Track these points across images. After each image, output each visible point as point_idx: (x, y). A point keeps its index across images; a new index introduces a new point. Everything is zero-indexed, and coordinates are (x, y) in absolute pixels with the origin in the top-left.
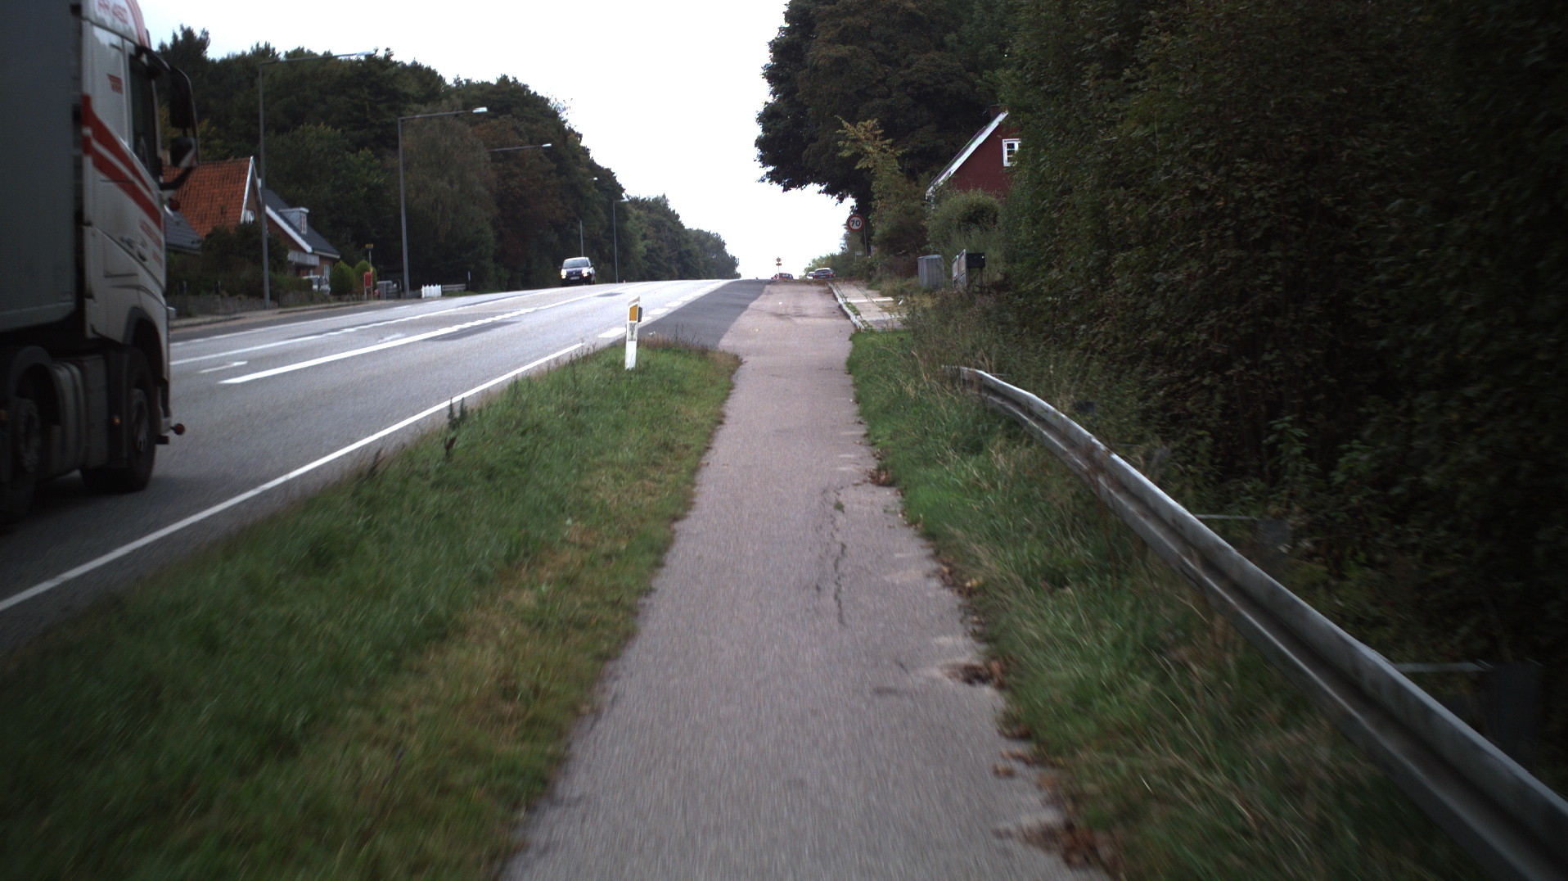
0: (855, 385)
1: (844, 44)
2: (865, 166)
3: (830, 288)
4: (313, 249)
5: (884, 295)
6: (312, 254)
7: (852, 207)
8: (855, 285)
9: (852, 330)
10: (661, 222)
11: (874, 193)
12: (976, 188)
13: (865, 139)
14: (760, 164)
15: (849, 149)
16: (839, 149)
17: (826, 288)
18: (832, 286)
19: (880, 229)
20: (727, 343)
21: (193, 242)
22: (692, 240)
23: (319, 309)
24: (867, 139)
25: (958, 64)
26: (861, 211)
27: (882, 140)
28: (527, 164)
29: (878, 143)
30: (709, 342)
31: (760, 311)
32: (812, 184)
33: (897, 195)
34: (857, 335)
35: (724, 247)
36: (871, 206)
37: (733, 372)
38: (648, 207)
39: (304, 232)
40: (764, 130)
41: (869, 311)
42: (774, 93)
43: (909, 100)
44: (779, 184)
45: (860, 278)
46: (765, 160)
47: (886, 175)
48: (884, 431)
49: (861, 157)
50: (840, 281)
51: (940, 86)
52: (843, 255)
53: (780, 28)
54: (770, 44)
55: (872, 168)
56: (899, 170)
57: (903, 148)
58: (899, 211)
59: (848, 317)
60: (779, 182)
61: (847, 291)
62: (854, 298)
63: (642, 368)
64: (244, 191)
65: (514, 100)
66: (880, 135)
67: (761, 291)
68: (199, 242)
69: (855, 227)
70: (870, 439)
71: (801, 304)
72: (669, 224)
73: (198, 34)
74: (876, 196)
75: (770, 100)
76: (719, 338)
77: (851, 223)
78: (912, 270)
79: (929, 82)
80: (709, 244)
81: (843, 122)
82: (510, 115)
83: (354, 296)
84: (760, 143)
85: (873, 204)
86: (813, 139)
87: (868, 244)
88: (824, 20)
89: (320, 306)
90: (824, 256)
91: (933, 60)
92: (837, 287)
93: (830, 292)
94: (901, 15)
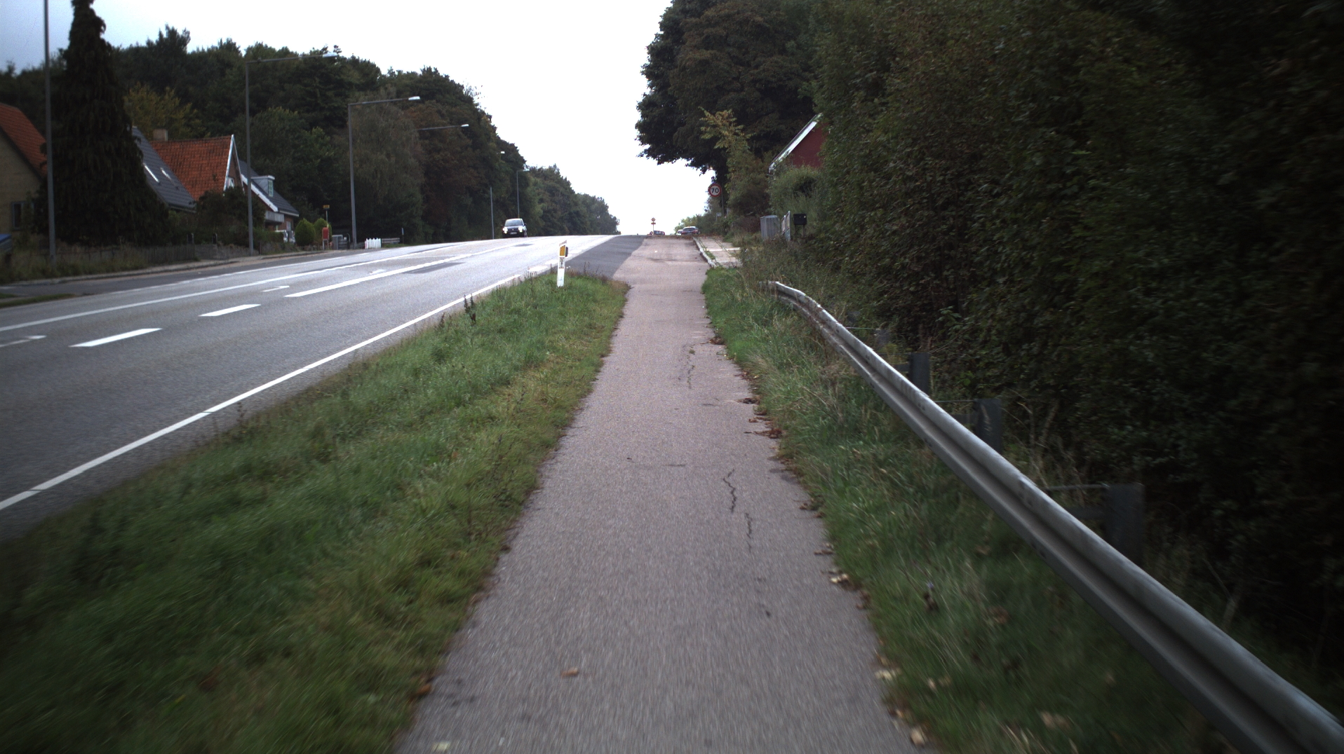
0: (706, 299)
1: (707, 49)
2: (722, 146)
3: (695, 241)
4: (279, 209)
5: (734, 246)
6: (278, 212)
7: (713, 178)
8: (714, 239)
9: (709, 268)
10: (554, 187)
11: (729, 167)
12: (806, 165)
13: (722, 125)
14: (640, 142)
15: (710, 133)
16: (702, 133)
17: (692, 241)
18: (696, 240)
19: (732, 197)
20: (618, 275)
21: (190, 203)
22: (580, 203)
23: (291, 256)
24: (724, 125)
25: (795, 65)
26: (719, 181)
27: (736, 126)
28: (449, 141)
29: (732, 128)
30: (607, 275)
31: (640, 257)
32: (681, 159)
33: (747, 169)
34: (711, 271)
35: (607, 210)
36: (726, 177)
37: (625, 293)
38: (544, 175)
39: (271, 195)
40: (643, 116)
41: (722, 256)
42: (651, 86)
43: (757, 94)
44: (654, 158)
45: (719, 234)
46: (643, 140)
47: (738, 153)
48: (721, 321)
49: (719, 139)
50: (702, 236)
51: (782, 83)
52: (706, 216)
53: (656, 35)
54: (648, 47)
55: (727, 148)
56: (749, 149)
57: (752, 132)
58: (749, 181)
59: (706, 260)
60: (654, 157)
61: (707, 243)
62: (712, 248)
63: (568, 286)
64: (227, 162)
65: (437, 88)
66: (734, 122)
67: (640, 243)
68: (194, 202)
69: (715, 194)
70: (713, 325)
71: (672, 253)
72: (562, 190)
73: (180, 32)
74: (730, 170)
75: (648, 91)
76: (613, 273)
77: (711, 191)
78: (756, 228)
79: (773, 80)
80: (593, 207)
81: (705, 112)
82: (434, 101)
83: (314, 246)
84: (639, 126)
85: (728, 176)
86: (682, 124)
87: (724, 207)
88: (691, 30)
89: (290, 254)
90: (691, 217)
91: (776, 62)
92: (700, 241)
93: (695, 244)
94: (752, 26)
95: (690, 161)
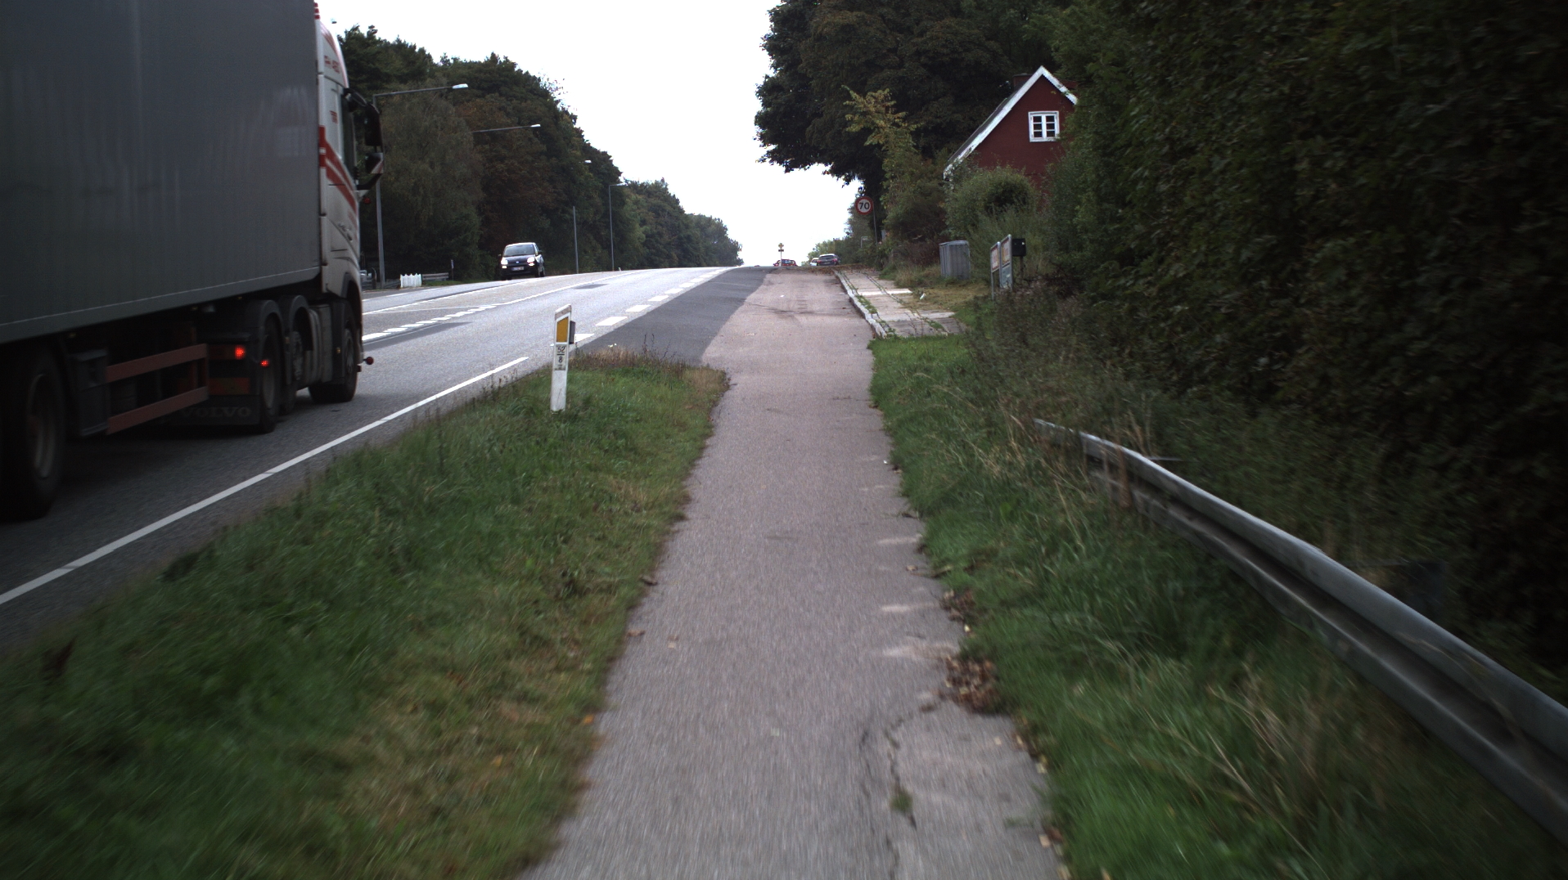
0: (888, 432)
1: (851, 10)
2: (875, 142)
3: (837, 277)
5: (899, 286)
7: (860, 189)
8: (865, 274)
9: (869, 335)
10: (660, 206)
11: (885, 172)
12: (1003, 165)
13: (876, 112)
14: (760, 143)
15: (858, 123)
16: (846, 124)
17: (833, 277)
18: (839, 275)
19: (892, 212)
20: (714, 353)
22: (692, 225)
24: (878, 112)
25: (976, 31)
26: (871, 192)
27: (894, 113)
28: (515, 147)
29: (890, 116)
30: (688, 354)
31: (757, 307)
32: (816, 164)
33: (912, 174)
34: (876, 342)
35: (725, 233)
36: (882, 185)
37: (715, 404)
38: (647, 191)
40: (765, 104)
41: (887, 307)
42: (775, 66)
43: (923, 70)
44: (781, 164)
45: (869, 266)
46: (765, 139)
47: (899, 152)
49: (872, 132)
50: (847, 268)
51: (956, 55)
52: (847, 240)
54: (770, 12)
55: (883, 145)
56: (914, 146)
57: (916, 123)
58: (914, 192)
59: (862, 315)
60: (780, 162)
61: (857, 281)
62: (865, 289)
65: (502, 79)
66: (893, 106)
67: (760, 281)
69: (864, 210)
71: (806, 298)
72: (668, 208)
74: (887, 176)
75: (772, 73)
77: (859, 206)
78: (933, 257)
79: (945, 51)
80: (710, 229)
81: (851, 92)
82: (497, 94)
84: (760, 120)
85: (885, 184)
86: (818, 115)
87: (879, 229)
90: (828, 240)
91: (948, 27)
92: (845, 277)
93: (838, 281)
95: (830, 166)
